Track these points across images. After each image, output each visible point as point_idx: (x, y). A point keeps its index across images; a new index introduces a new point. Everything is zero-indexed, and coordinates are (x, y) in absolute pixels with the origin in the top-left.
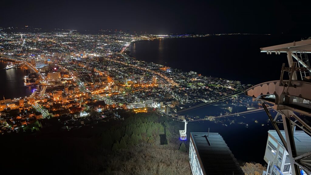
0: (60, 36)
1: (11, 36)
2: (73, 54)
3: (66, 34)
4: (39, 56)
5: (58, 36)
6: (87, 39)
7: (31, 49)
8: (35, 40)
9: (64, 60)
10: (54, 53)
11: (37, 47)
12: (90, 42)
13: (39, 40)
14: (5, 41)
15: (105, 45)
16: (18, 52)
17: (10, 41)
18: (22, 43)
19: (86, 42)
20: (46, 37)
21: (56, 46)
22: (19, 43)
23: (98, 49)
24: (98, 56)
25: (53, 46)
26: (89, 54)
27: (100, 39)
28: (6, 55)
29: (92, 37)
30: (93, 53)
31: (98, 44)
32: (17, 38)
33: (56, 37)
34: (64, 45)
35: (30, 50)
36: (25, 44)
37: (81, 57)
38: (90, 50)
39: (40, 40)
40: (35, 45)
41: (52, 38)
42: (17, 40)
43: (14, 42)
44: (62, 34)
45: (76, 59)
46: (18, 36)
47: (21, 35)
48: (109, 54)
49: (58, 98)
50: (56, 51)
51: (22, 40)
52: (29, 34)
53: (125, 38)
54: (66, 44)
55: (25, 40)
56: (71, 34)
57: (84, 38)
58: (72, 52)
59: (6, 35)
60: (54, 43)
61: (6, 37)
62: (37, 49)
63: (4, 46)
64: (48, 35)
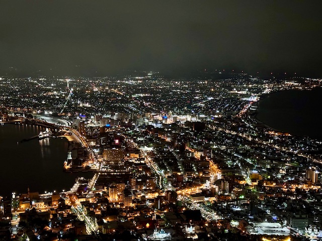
0: (131, 82)
1: (52, 83)
2: (149, 116)
3: (140, 80)
4: (92, 117)
5: (127, 82)
6: (176, 88)
7: (81, 105)
8: (88, 90)
9: (134, 126)
10: (117, 114)
12: (182, 94)
13: (94, 90)
14: (43, 90)
15: (210, 99)
16: (59, 110)
17: (49, 90)
18: (67, 95)
19: (175, 94)
20: (107, 85)
21: (122, 101)
22: (63, 95)
23: (195, 107)
24: (194, 119)
25: (117, 101)
26: (178, 117)
27: (201, 89)
28: (41, 114)
29: (186, 84)
30: (186, 115)
31: (197, 98)
32: (61, 86)
33: (123, 84)
34: (135, 99)
35: (79, 108)
36: (72, 97)
37: (164, 122)
38: (180, 108)
39: (96, 89)
40: (88, 99)
41: (116, 87)
42: (60, 90)
43: (55, 92)
44: (135, 80)
45: (154, 125)
46: (63, 82)
47: (68, 80)
48: (216, 116)
49: (117, 198)
50: (120, 109)
51: (67, 90)
52: (80, 80)
53: (250, 86)
54: (140, 97)
55: (72, 89)
57: (171, 87)
58: (148, 112)
59: (44, 81)
60: (119, 95)
61: (43, 84)
62: (90, 106)
63: (40, 99)
64: (110, 80)
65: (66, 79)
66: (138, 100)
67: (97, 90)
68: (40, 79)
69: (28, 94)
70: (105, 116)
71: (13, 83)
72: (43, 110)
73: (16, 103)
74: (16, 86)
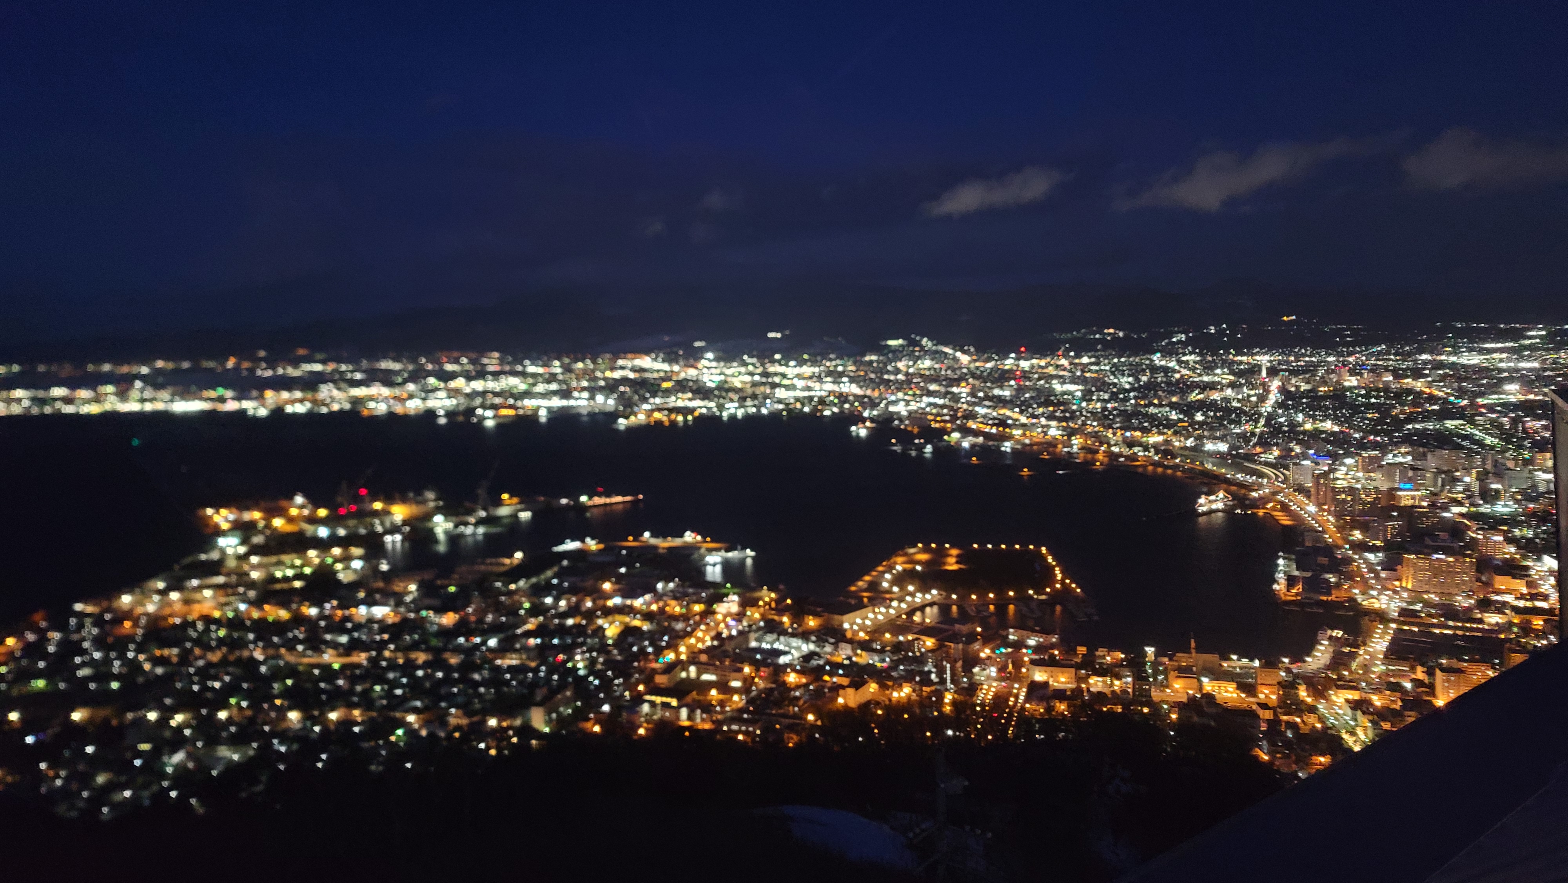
0: (1474, 359)
1: (1217, 368)
2: (1551, 463)
3: (1499, 351)
4: (1349, 461)
5: (1453, 359)
8: (1324, 382)
9: (1497, 491)
11: (1335, 415)
13: (1347, 384)
14: (1194, 386)
16: (1245, 438)
17: (1212, 386)
18: (1262, 399)
20: (1386, 369)
21: (1444, 415)
22: (1253, 399)
25: (1427, 416)
28: (1195, 449)
32: (1242, 374)
33: (1441, 365)
34: (1491, 409)
35: (1304, 433)
36: (1278, 404)
39: (1352, 381)
40: (1328, 409)
41: (1417, 374)
42: (1241, 385)
43: (1229, 392)
44: (1481, 351)
46: (1248, 363)
47: (1264, 360)
51: (1264, 385)
52: (1298, 356)
54: (1506, 404)
55: (1275, 384)
56: (1539, 349)
59: (1195, 362)
60: (1432, 399)
61: (1194, 369)
62: (1336, 429)
63: (1188, 409)
64: (1395, 354)
65: (1255, 354)
66: (1499, 412)
67: (1355, 383)
68: (1184, 358)
69: (1156, 396)
70: (1389, 458)
71: (1116, 370)
72: (1199, 438)
73: (1128, 419)
74: (1123, 375)
